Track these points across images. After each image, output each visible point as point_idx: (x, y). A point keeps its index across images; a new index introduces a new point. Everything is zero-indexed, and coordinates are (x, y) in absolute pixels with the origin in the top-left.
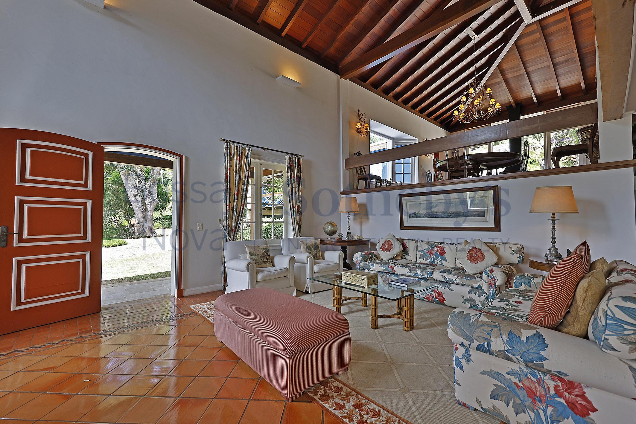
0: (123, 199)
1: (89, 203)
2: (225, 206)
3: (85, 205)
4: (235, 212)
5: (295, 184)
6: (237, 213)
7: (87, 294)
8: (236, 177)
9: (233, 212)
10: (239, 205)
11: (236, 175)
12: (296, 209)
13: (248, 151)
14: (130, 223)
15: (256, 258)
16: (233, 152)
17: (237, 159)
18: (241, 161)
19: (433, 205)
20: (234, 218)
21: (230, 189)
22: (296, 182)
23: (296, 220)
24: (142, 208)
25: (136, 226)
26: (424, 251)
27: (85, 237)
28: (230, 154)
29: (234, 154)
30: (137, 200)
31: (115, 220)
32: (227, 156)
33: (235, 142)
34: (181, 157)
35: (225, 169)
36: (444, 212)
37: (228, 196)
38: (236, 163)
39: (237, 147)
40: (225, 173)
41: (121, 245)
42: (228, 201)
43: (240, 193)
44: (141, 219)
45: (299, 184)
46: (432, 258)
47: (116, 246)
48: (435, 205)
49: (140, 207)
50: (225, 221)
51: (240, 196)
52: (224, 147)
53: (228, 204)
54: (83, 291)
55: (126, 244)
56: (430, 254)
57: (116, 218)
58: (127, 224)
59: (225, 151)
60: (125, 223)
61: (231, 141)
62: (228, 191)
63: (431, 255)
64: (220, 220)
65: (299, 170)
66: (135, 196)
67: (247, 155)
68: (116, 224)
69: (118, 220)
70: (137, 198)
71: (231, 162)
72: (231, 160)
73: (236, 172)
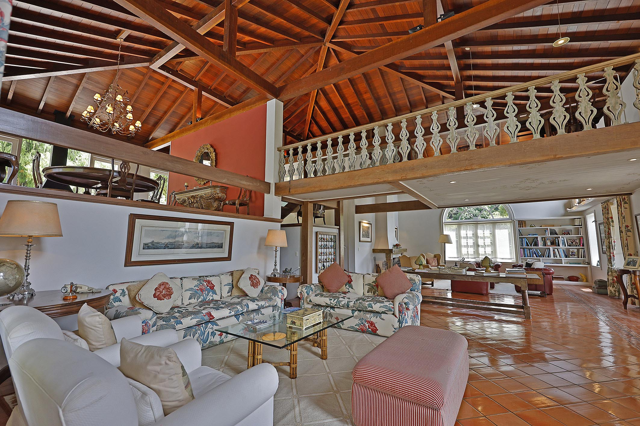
19: (179, 234)
26: (194, 288)
36: (189, 243)
46: (204, 294)
48: (180, 234)
56: (202, 290)
63: (202, 292)
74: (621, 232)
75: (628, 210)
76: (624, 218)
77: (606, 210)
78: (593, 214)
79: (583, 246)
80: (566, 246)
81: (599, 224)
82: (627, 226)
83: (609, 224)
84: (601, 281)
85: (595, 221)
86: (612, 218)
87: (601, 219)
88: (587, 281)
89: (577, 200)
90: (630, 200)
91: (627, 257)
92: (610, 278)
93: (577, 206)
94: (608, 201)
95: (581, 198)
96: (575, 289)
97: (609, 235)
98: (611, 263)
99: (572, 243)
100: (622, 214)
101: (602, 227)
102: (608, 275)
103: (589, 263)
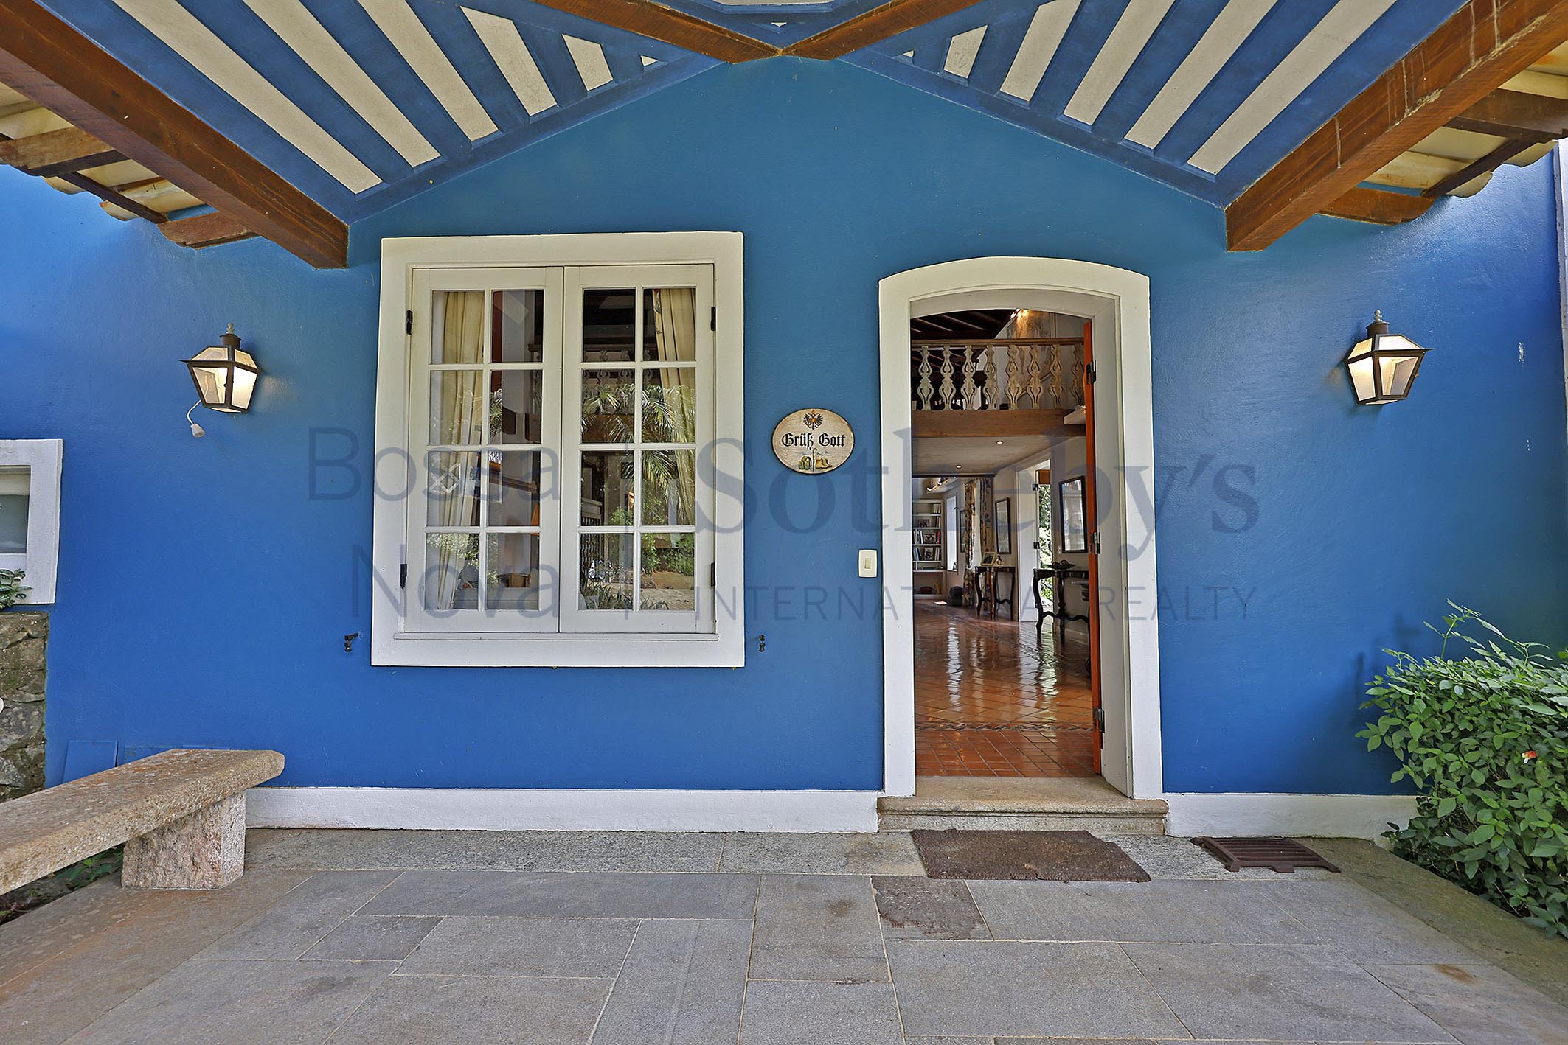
74: (981, 522)
75: (990, 495)
76: (985, 505)
77: (969, 493)
78: (955, 498)
79: (940, 543)
80: (920, 543)
81: (961, 512)
82: (987, 516)
83: (970, 513)
84: (958, 589)
85: (957, 508)
86: (974, 504)
87: (963, 506)
88: (940, 593)
89: (940, 478)
90: (992, 482)
91: (985, 553)
92: (967, 583)
93: (938, 486)
94: (972, 481)
95: (944, 477)
96: (930, 604)
97: (969, 529)
98: (969, 563)
99: (928, 538)
100: (984, 500)
101: (963, 516)
102: (965, 579)
103: (945, 567)
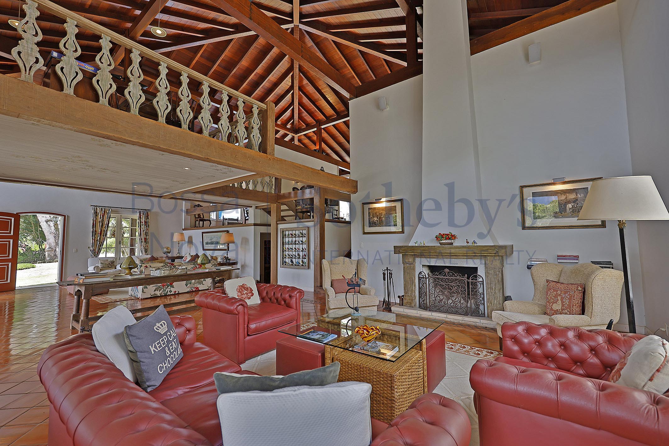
0: (32, 222)
1: (11, 241)
2: (92, 240)
3: (9, 242)
4: (98, 243)
5: (143, 226)
6: (99, 243)
7: (9, 281)
8: (100, 224)
9: (97, 243)
10: (102, 239)
11: (100, 223)
12: (143, 240)
13: (109, 210)
14: (41, 247)
15: (104, 265)
16: (98, 212)
17: (101, 215)
18: (103, 216)
20: (98, 246)
21: (95, 231)
22: (144, 225)
23: (143, 246)
24: (54, 233)
25: (46, 251)
27: (9, 256)
28: (96, 212)
29: (99, 213)
30: (49, 225)
31: (22, 244)
32: (94, 214)
33: (100, 206)
34: (65, 216)
35: (92, 221)
37: (94, 234)
38: (100, 217)
39: (101, 209)
40: (92, 223)
41: (29, 268)
42: (94, 237)
43: (102, 233)
44: (53, 244)
45: (147, 226)
47: (23, 269)
49: (53, 233)
50: (92, 248)
51: (102, 234)
52: (92, 210)
53: (94, 239)
54: (7, 280)
55: (34, 268)
57: (24, 243)
58: (38, 249)
59: (93, 211)
60: (35, 247)
61: (97, 206)
62: (94, 233)
64: (89, 247)
65: (147, 218)
66: (47, 221)
67: (108, 213)
68: (24, 249)
69: (26, 245)
70: (50, 223)
71: (97, 217)
72: (96, 215)
73: (100, 221)
